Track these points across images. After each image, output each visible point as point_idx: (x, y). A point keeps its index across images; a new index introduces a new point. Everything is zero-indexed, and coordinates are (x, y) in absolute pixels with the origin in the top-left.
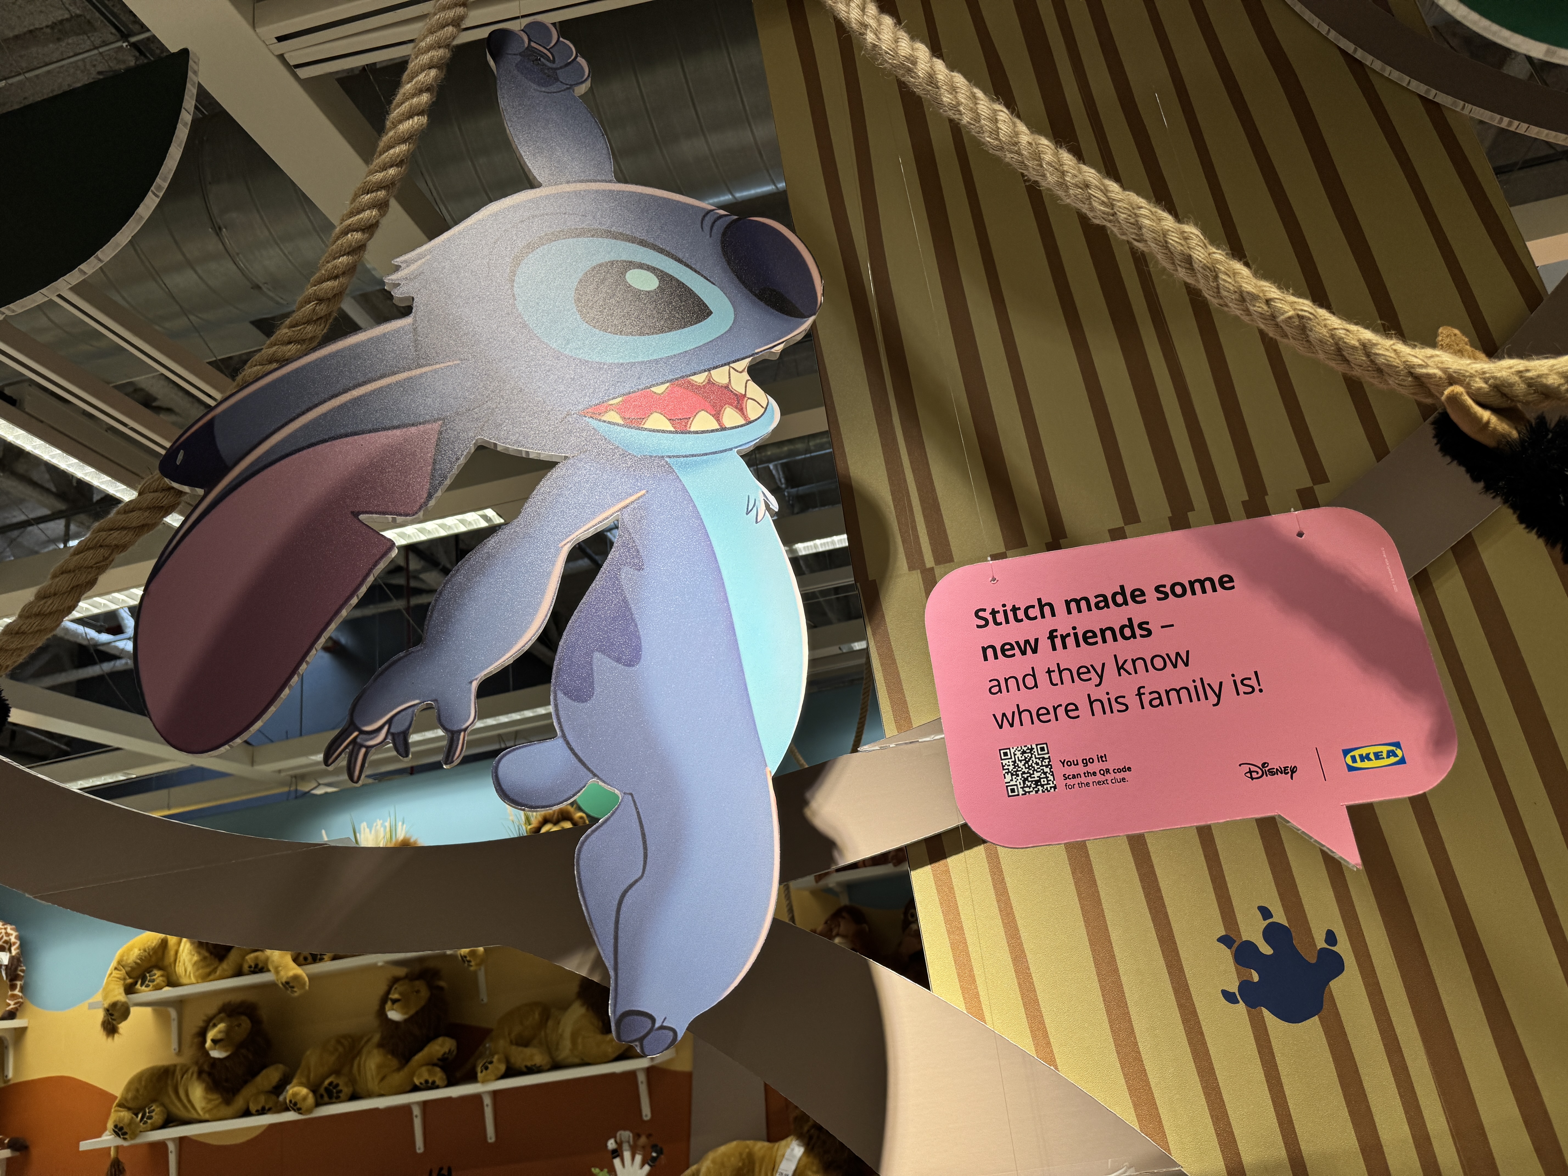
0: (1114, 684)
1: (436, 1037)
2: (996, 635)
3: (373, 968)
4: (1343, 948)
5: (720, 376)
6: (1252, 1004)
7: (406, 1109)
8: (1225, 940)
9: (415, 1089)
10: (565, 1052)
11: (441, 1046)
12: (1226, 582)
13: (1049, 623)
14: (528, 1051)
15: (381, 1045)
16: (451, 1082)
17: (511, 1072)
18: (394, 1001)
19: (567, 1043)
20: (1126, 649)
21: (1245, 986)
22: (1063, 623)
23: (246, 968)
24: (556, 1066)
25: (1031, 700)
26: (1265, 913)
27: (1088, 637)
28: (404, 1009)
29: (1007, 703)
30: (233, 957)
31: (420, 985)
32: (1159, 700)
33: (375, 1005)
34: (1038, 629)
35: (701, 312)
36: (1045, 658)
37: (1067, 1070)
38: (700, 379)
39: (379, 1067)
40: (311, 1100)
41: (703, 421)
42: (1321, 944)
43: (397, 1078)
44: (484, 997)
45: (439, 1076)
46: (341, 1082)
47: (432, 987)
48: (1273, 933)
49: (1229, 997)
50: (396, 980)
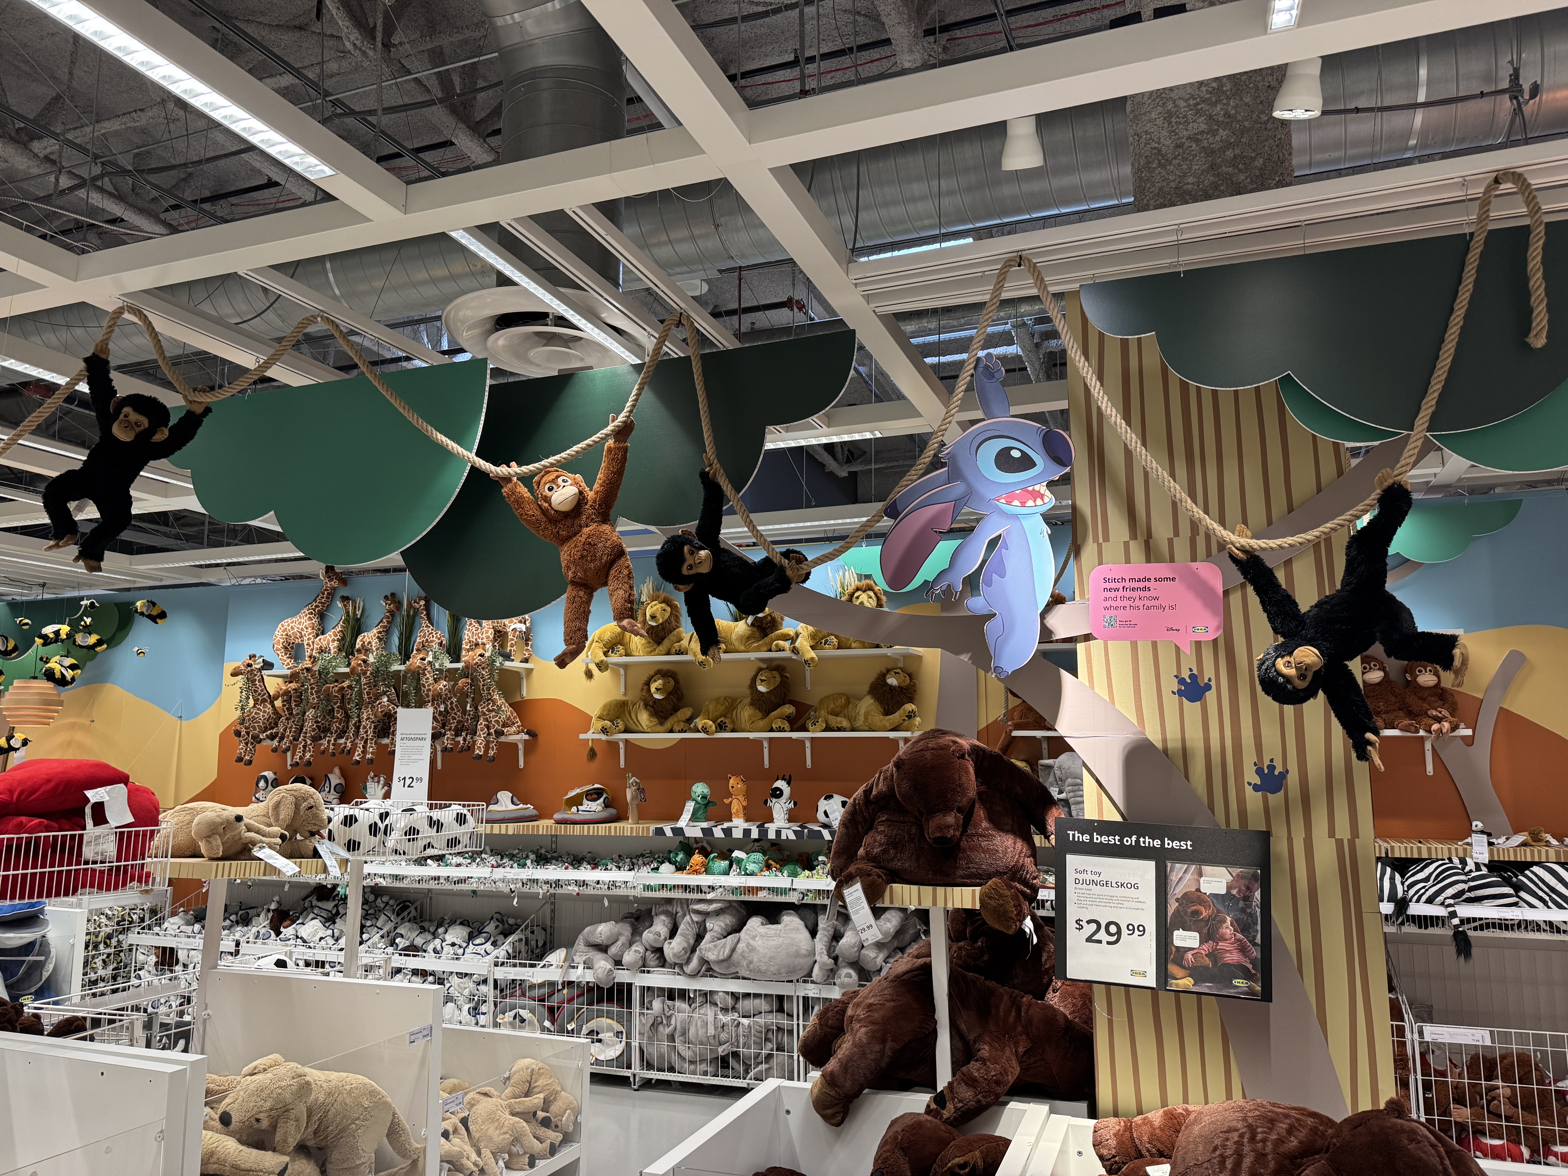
0: (1137, 603)
1: (784, 704)
2: (1108, 585)
3: (749, 660)
4: (1213, 683)
5: (1037, 488)
6: (1180, 695)
7: (758, 742)
8: (1176, 677)
9: (772, 730)
10: (860, 722)
11: (789, 709)
12: (1173, 579)
13: (1123, 584)
14: (839, 719)
15: (752, 704)
16: (791, 731)
17: (828, 729)
18: (762, 681)
19: (861, 718)
20: (1142, 594)
21: (1179, 691)
22: (1127, 584)
23: (673, 651)
24: (853, 730)
25: (1114, 604)
26: (1191, 670)
27: (1133, 589)
28: (768, 685)
29: (1108, 604)
30: (666, 643)
31: (776, 674)
32: (1148, 608)
33: (748, 682)
34: (1120, 585)
35: (1033, 464)
36: (1121, 593)
37: (1117, 707)
38: (1030, 489)
39: (750, 716)
40: (714, 728)
41: (1030, 503)
42: (1206, 681)
43: (761, 723)
44: (809, 687)
45: (786, 725)
46: (727, 721)
47: (781, 676)
48: (1192, 676)
49: (1174, 693)
50: (760, 670)
